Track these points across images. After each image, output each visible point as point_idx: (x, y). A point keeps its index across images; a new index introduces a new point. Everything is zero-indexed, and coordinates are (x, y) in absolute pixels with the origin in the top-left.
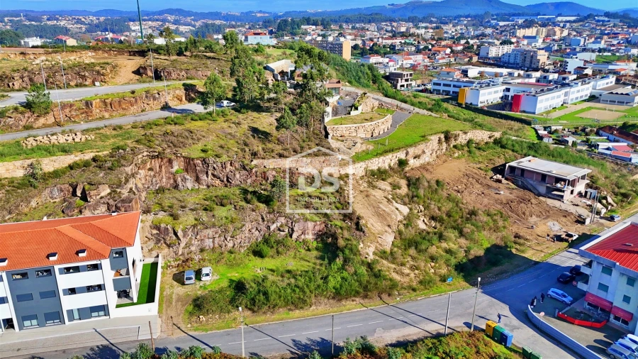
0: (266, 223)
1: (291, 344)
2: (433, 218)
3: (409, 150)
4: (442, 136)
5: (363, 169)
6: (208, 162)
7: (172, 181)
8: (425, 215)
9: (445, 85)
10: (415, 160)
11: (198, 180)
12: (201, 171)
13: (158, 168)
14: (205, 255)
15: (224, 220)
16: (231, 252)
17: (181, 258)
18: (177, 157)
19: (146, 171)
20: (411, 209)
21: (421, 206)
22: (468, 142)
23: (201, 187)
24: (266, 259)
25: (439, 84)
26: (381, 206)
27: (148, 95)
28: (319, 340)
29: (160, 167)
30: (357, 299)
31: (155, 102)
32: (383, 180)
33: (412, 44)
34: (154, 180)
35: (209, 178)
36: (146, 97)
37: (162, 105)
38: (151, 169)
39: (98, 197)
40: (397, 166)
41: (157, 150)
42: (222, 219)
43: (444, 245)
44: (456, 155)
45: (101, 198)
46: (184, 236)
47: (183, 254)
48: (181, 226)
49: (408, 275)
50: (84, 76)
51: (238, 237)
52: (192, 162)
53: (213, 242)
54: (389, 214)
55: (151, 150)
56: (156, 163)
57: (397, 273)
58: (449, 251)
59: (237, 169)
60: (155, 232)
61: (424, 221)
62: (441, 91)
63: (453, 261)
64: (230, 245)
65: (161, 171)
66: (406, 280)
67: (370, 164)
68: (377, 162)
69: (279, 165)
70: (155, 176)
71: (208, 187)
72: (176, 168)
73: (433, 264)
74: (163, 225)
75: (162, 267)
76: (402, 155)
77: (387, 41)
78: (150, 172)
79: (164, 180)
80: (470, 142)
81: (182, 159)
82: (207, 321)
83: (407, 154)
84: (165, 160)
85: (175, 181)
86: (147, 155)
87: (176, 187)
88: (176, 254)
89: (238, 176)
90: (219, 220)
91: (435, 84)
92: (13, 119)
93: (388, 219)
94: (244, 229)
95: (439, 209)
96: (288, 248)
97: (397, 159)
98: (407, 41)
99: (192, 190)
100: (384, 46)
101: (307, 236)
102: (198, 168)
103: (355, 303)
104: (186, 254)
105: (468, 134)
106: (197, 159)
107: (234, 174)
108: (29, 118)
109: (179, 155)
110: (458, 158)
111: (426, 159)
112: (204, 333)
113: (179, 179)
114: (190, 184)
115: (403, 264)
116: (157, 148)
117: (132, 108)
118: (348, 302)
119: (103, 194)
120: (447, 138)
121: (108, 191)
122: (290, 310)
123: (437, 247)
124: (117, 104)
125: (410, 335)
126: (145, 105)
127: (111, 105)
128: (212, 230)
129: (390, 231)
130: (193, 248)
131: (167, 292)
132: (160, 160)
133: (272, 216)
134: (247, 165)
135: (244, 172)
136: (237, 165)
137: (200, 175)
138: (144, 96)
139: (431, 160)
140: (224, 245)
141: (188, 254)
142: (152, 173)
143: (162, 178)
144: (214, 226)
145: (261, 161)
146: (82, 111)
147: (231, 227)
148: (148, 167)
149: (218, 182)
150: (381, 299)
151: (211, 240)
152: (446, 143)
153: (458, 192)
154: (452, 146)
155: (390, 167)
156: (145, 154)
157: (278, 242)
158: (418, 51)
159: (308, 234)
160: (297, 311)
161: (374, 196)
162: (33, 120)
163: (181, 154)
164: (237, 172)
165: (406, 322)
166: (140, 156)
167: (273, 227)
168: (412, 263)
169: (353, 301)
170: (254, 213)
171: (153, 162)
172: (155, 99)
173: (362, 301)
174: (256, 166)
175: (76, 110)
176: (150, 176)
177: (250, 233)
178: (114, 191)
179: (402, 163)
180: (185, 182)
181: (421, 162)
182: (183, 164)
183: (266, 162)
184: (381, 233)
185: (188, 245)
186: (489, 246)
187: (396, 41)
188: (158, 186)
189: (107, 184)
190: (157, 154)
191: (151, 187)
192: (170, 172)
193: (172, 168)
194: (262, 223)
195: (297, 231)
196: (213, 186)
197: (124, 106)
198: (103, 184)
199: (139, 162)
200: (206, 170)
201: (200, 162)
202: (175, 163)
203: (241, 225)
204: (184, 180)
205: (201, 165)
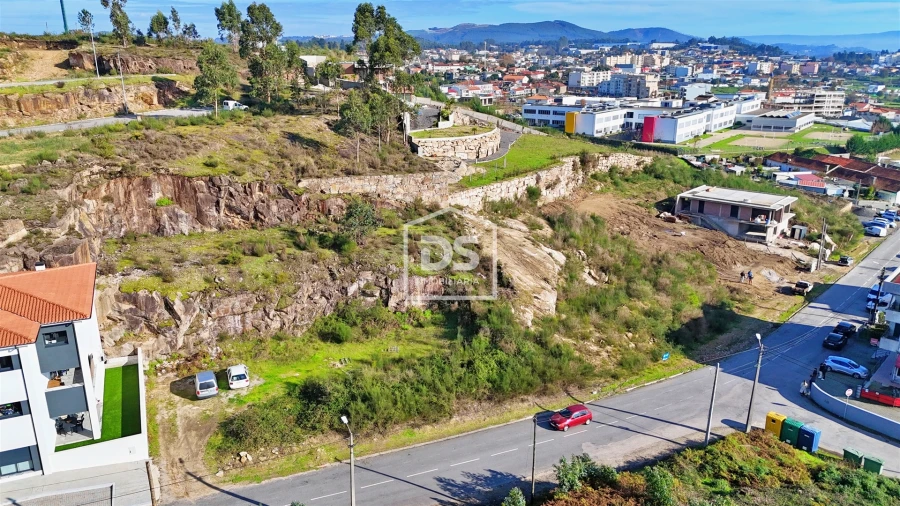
0: (338, 282)
1: (436, 486)
2: (603, 269)
3: (540, 174)
4: (578, 159)
5: (479, 199)
6: (218, 183)
7: (150, 221)
8: (589, 265)
9: (541, 112)
10: (548, 191)
11: (200, 217)
12: (206, 201)
13: (122, 196)
14: (229, 346)
15: (261, 281)
16: (278, 338)
17: (183, 353)
18: (159, 175)
19: (100, 201)
20: (568, 257)
21: (582, 252)
22: (611, 170)
23: (207, 230)
24: (347, 346)
25: (533, 112)
26: (525, 250)
27: (90, 91)
28: (488, 474)
29: (127, 194)
30: (529, 398)
31: (103, 104)
32: (512, 217)
33: (475, 72)
34: (115, 219)
35: (222, 214)
36: (86, 94)
37: (116, 108)
38: (108, 199)
39: (4, 245)
40: (525, 198)
41: (120, 164)
42: (257, 277)
43: (639, 304)
44: (598, 188)
45: (10, 246)
46: (187, 311)
47: (185, 346)
48: (179, 293)
49: (598, 354)
51: (289, 309)
52: (187, 184)
53: (243, 322)
54: (540, 262)
55: (108, 162)
56: (119, 187)
58: (650, 313)
59: (273, 197)
60: (126, 306)
61: (590, 274)
62: (537, 122)
63: (662, 328)
64: (276, 325)
65: (128, 201)
66: (598, 361)
68: (499, 190)
69: (347, 188)
70: (116, 212)
71: (221, 229)
72: (157, 196)
73: (630, 335)
74: (142, 293)
75: (145, 372)
76: (530, 181)
77: (440, 68)
78: (106, 204)
79: (135, 219)
80: (612, 170)
81: (169, 178)
82: (256, 462)
83: (538, 179)
84: (136, 181)
85: (157, 220)
86: (101, 172)
87: (159, 231)
88: (173, 347)
89: (274, 208)
90: (252, 280)
91: (527, 111)
93: (542, 269)
94: (299, 294)
95: (611, 255)
96: (383, 323)
97: (525, 188)
98: (468, 68)
99: (190, 235)
100: (437, 75)
101: (413, 303)
102: (200, 195)
103: (526, 404)
104: (192, 346)
105: (610, 158)
106: (199, 177)
107: (268, 206)
109: (162, 171)
110: (602, 192)
111: (562, 190)
112: (254, 484)
113: (165, 216)
114: (185, 226)
115: (585, 338)
116: (118, 160)
117: (60, 112)
118: (515, 404)
119: (12, 239)
120: (584, 162)
121: (24, 232)
122: (414, 426)
123: (631, 308)
124: (30, 104)
125: (644, 450)
126: (85, 108)
127: (18, 103)
128: (240, 297)
129: (549, 287)
130: (205, 335)
131: (163, 415)
132: (126, 180)
133: (348, 270)
134: (291, 188)
135: (285, 201)
136: (272, 189)
137: (205, 208)
138: (82, 92)
139: (567, 194)
140: (263, 325)
141: (195, 345)
142: (111, 207)
143: (132, 215)
144: (243, 290)
145: (316, 180)
147: (275, 292)
148: (103, 193)
149: (238, 220)
150: (566, 391)
151: (238, 318)
152: (583, 170)
153: (623, 234)
154: (590, 175)
155: (516, 196)
156: (96, 168)
157: (364, 316)
158: (485, 80)
160: (428, 427)
161: (510, 236)
163: (167, 170)
164: (272, 203)
166: (86, 173)
167: (352, 289)
168: (598, 335)
169: (523, 401)
170: (315, 266)
171: (112, 185)
172: (102, 98)
173: (537, 400)
174: (307, 190)
176: (108, 212)
177: (310, 302)
178: (37, 232)
179: (533, 193)
180: (176, 222)
181: (555, 195)
182: (170, 187)
183: (323, 184)
184: (536, 291)
185: (195, 329)
187: (452, 67)
188: (123, 230)
189: (20, 218)
190: (119, 169)
191: (110, 233)
192: (146, 204)
193: (150, 196)
194: (331, 284)
195: (397, 294)
196: (229, 227)
197: (44, 108)
198: (13, 218)
199: (84, 185)
200: (215, 199)
201: (203, 184)
202: (155, 187)
203: (293, 287)
204: (174, 217)
205: (205, 190)
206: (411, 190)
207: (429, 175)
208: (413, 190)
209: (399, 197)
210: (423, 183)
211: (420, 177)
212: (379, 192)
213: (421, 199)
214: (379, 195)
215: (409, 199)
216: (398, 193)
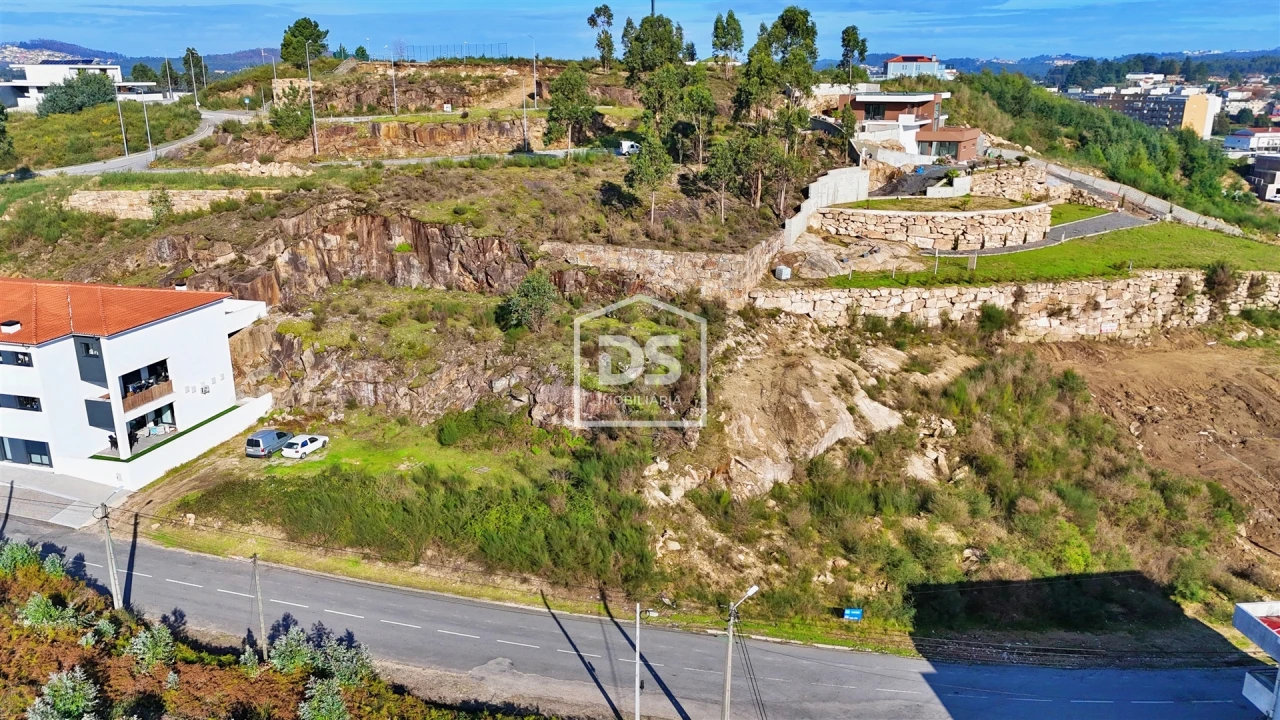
0: (489, 373)
2: (969, 459)
3: (1028, 288)
4: (1197, 278)
5: (842, 308)
6: (451, 233)
7: (386, 266)
8: (948, 447)
10: (1055, 322)
11: (431, 270)
12: (439, 252)
13: (365, 235)
14: (355, 418)
15: (404, 349)
16: (402, 422)
17: (305, 409)
18: (402, 216)
19: (345, 238)
20: (909, 423)
23: (437, 287)
24: (451, 452)
27: (493, 123)
29: (370, 234)
30: (535, 581)
31: (503, 139)
32: (898, 346)
34: (356, 261)
35: (455, 271)
36: (489, 126)
37: (515, 144)
38: (353, 237)
39: (211, 265)
40: (974, 323)
41: (367, 199)
42: (399, 345)
43: (918, 523)
44: (1241, 336)
45: (218, 267)
46: (315, 366)
47: (308, 404)
48: (317, 345)
49: (740, 568)
50: (434, 94)
51: (420, 390)
52: (422, 231)
53: (375, 392)
54: (811, 416)
55: (358, 196)
56: (363, 225)
57: (710, 555)
58: (913, 541)
59: (510, 258)
60: (277, 347)
61: (936, 460)
64: (405, 405)
65: (369, 243)
66: (728, 578)
67: (865, 302)
68: (896, 301)
69: (599, 260)
70: (359, 252)
71: (449, 288)
72: (398, 240)
73: (843, 563)
74: (288, 337)
76: (1002, 299)
78: (352, 242)
79: (374, 262)
81: (409, 222)
83: (1019, 296)
84: (378, 221)
85: (393, 269)
86: (348, 207)
87: (392, 280)
88: (296, 399)
89: (508, 273)
90: (392, 347)
92: (249, 144)
94: (436, 376)
95: (999, 438)
96: (511, 438)
97: (974, 306)
99: (416, 289)
101: (567, 422)
102: (433, 245)
104: (315, 405)
106: (433, 224)
107: (503, 269)
108: (272, 143)
109: (404, 213)
110: (1242, 345)
111: (1107, 323)
113: (400, 263)
114: (415, 279)
115: (748, 540)
116: (367, 194)
117: (453, 145)
118: (510, 580)
119: (221, 261)
120: (1217, 283)
121: (233, 256)
124: (425, 134)
125: (558, 701)
126: (482, 142)
127: (414, 133)
128: (373, 364)
129: (782, 452)
130: (332, 396)
132: (369, 218)
133: (507, 360)
134: (530, 250)
135: (521, 266)
136: (512, 248)
137: (436, 261)
138: (485, 125)
139: (1126, 333)
140: (393, 403)
141: (318, 405)
142: (355, 246)
143: (371, 258)
144: (377, 356)
145: (559, 245)
146: (363, 141)
147: (411, 365)
148: (349, 229)
149: (469, 280)
150: (604, 597)
151: (371, 387)
152: (1213, 299)
153: (1142, 419)
154: (1234, 309)
155: (944, 315)
156: (344, 202)
157: (498, 422)
159: (571, 416)
160: (381, 564)
162: (277, 148)
163: (408, 212)
164: (508, 265)
165: (591, 670)
166: (333, 206)
167: (500, 385)
168: (780, 543)
169: (525, 581)
170: (473, 348)
171: (358, 221)
172: (502, 131)
174: (546, 256)
175: (354, 138)
176: (351, 250)
178: (241, 258)
179: (996, 319)
180: (409, 272)
181: (1082, 331)
182: (409, 232)
183: (569, 250)
184: (751, 454)
185: (323, 388)
186: (1098, 568)
188: (363, 272)
189: (230, 242)
190: (364, 206)
191: (351, 274)
192: (384, 247)
193: (390, 239)
194: (480, 372)
195: (543, 404)
196: (459, 288)
197: (439, 140)
198: (224, 240)
199: (329, 218)
200: (446, 251)
201: (438, 232)
202: (395, 229)
203: (433, 366)
204: (408, 267)
205: (440, 239)
206: (687, 275)
207: (715, 257)
208: (689, 275)
209: (668, 282)
210: (703, 267)
211: (701, 258)
212: (641, 271)
213: (699, 291)
214: (638, 276)
215: (681, 288)
216: (667, 277)
